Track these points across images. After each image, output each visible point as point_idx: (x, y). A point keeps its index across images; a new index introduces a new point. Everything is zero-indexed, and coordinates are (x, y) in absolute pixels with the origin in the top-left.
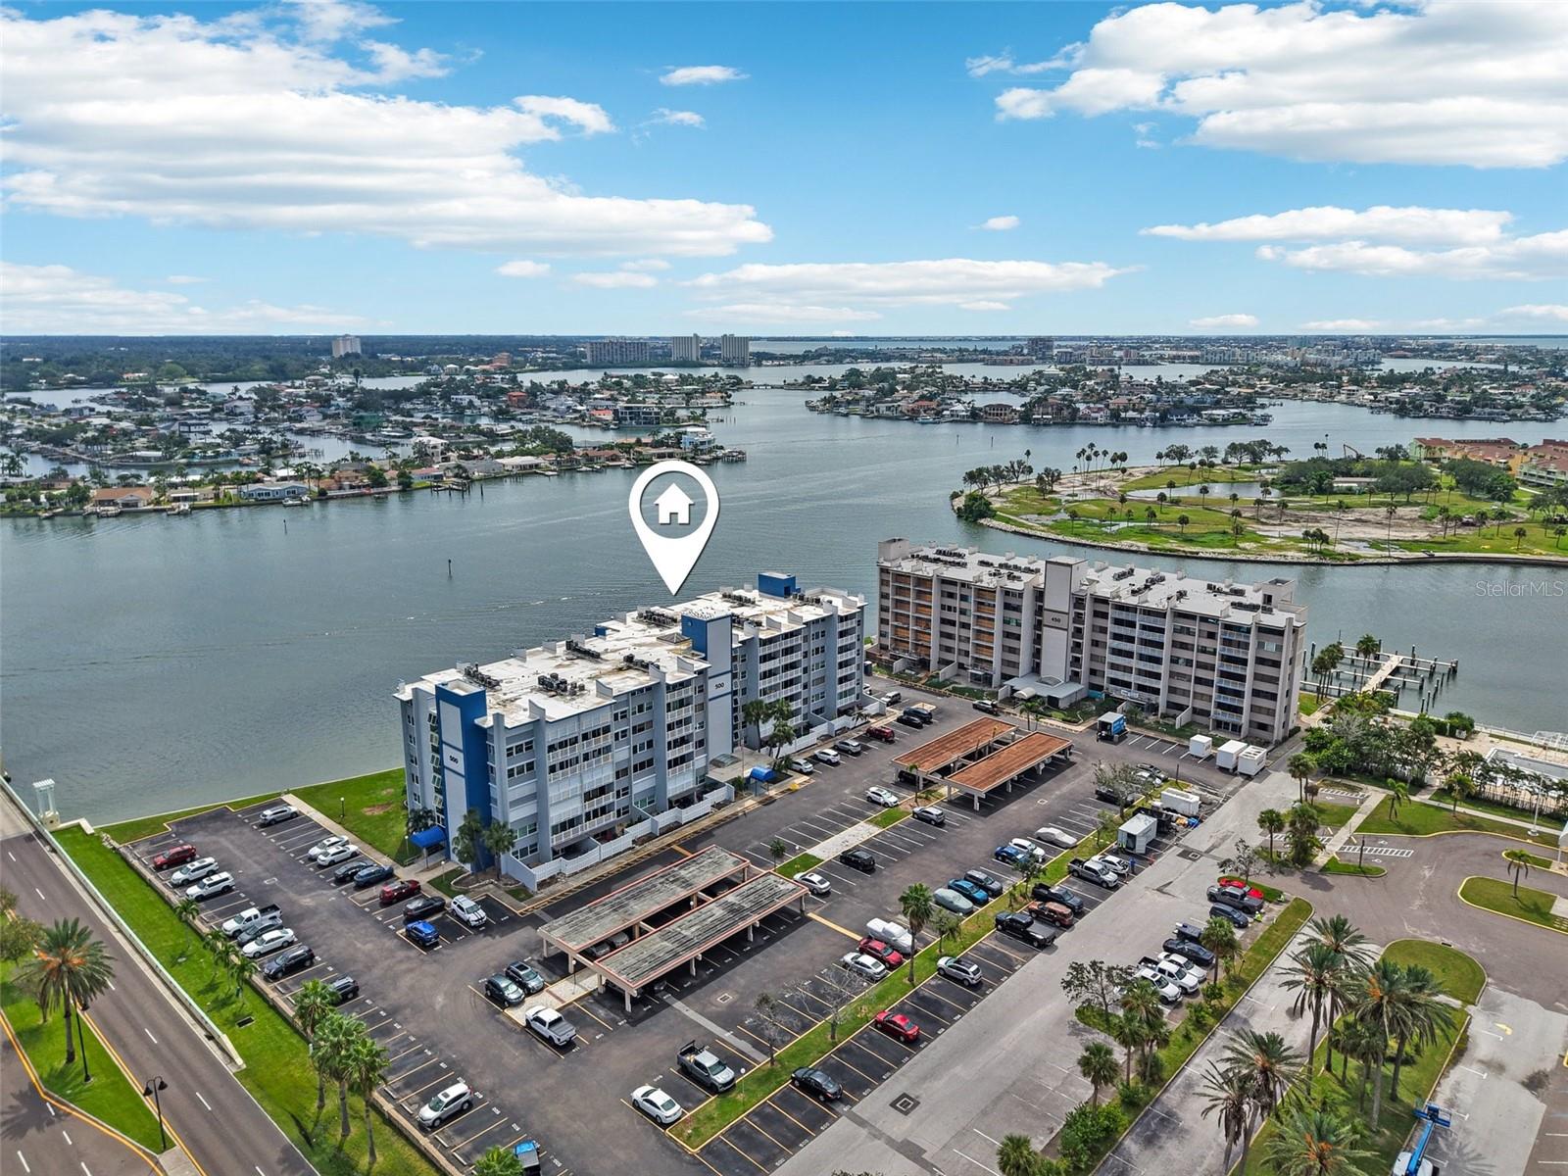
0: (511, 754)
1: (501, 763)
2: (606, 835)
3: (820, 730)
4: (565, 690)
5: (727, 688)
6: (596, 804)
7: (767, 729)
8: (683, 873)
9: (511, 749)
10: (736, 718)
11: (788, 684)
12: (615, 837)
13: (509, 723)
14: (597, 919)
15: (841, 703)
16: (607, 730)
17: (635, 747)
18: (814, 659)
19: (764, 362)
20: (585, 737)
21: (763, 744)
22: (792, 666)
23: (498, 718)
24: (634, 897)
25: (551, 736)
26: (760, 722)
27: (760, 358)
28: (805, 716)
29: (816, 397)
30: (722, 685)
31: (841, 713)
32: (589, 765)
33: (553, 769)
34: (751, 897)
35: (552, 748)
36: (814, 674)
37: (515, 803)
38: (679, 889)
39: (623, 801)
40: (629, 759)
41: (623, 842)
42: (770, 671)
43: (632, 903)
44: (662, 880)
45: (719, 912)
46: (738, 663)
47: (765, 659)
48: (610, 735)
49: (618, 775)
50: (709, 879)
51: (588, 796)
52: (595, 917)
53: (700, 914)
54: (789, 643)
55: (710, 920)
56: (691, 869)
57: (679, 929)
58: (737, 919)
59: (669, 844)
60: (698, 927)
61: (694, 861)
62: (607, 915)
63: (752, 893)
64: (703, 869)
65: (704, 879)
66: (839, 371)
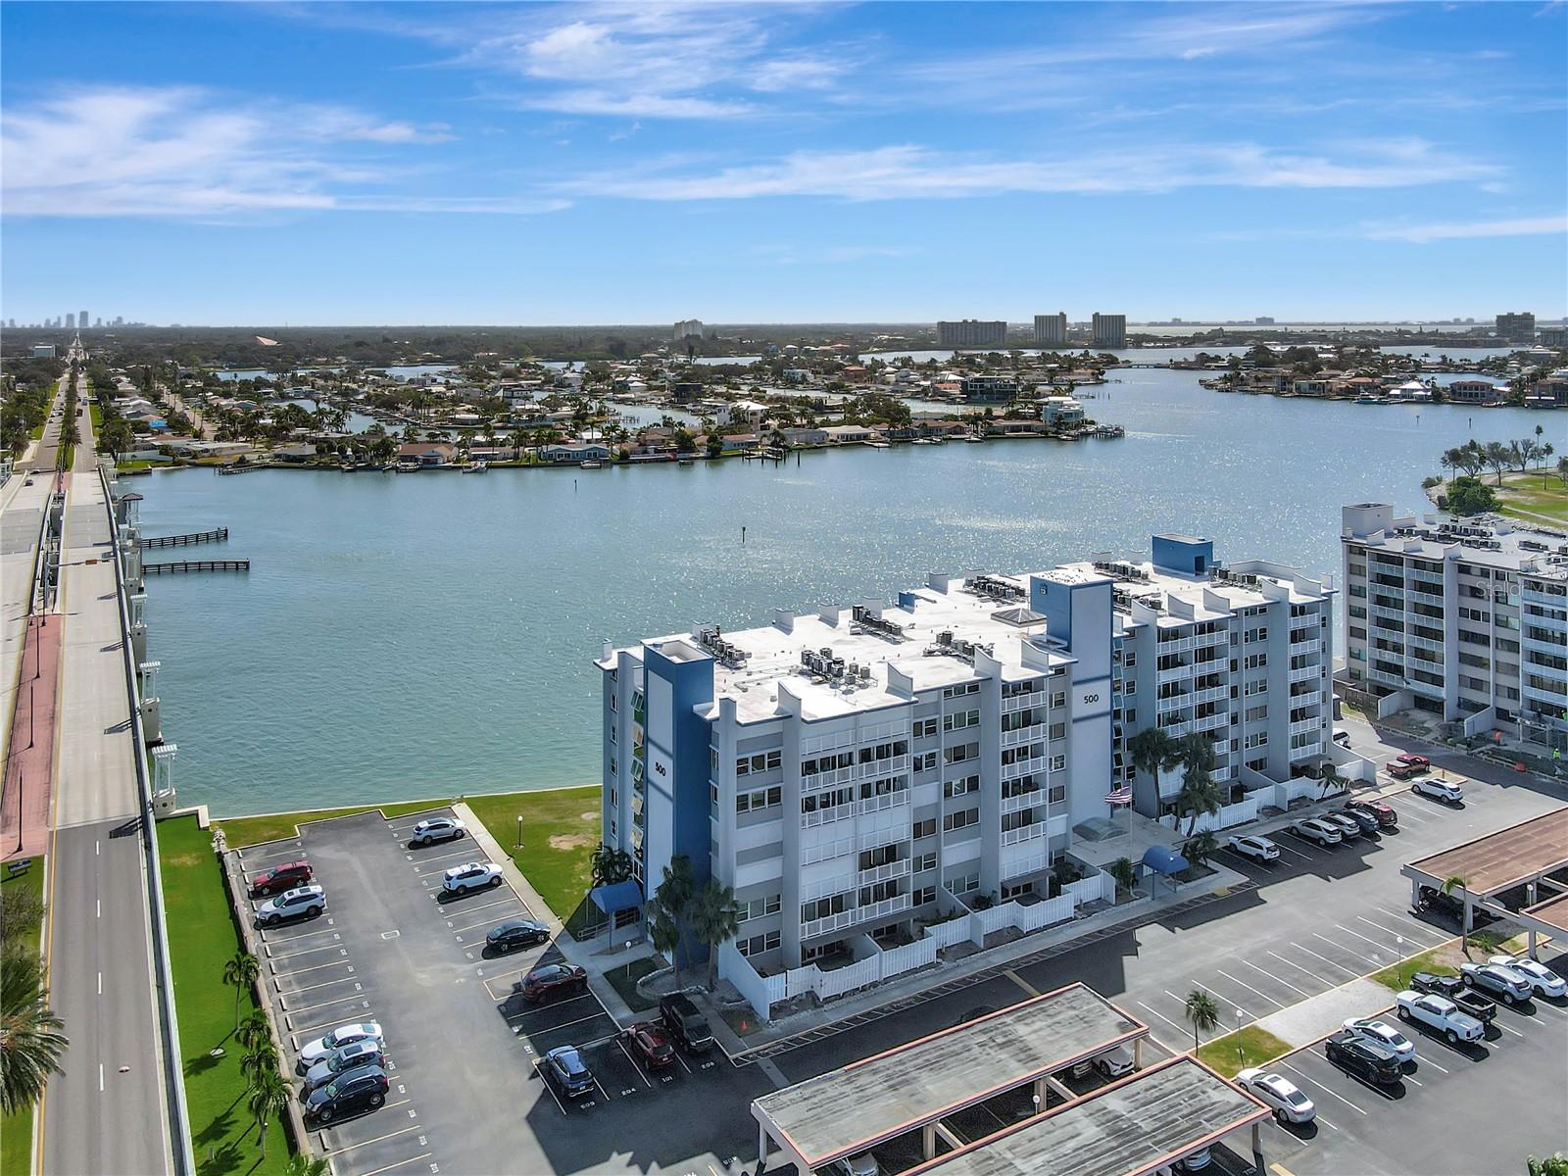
0: (745, 769)
1: (727, 784)
2: (893, 935)
3: (1262, 796)
4: (839, 674)
5: (1104, 704)
6: (880, 875)
7: (1171, 782)
8: (1022, 1030)
9: (746, 760)
10: (1118, 759)
11: (1205, 710)
12: (908, 940)
13: (742, 717)
14: (859, 1101)
15: (1297, 755)
16: (899, 749)
17: (948, 785)
18: (1248, 676)
19: (1144, 344)
20: (866, 756)
21: (1166, 808)
22: (1211, 681)
23: (728, 705)
24: (929, 1066)
25: (811, 747)
26: (1160, 771)
27: (1139, 341)
28: (1235, 771)
29: (1212, 376)
30: (1094, 698)
31: (1298, 771)
32: (870, 807)
33: (809, 805)
34: (1154, 1108)
35: (810, 767)
36: (1248, 702)
37: (748, 857)
38: (1013, 1064)
39: (926, 878)
40: (937, 805)
41: (920, 952)
42: (1175, 684)
43: (925, 1076)
44: (983, 1038)
45: (1090, 1131)
46: (1121, 665)
47: (1167, 663)
48: (907, 759)
49: (918, 830)
50: (1071, 1051)
51: (867, 861)
52: (855, 1096)
53: (1052, 1128)
54: (1207, 641)
55: (1072, 1144)
56: (1038, 1025)
57: (1009, 1155)
58: (1125, 1154)
59: (1000, 968)
60: (1047, 1156)
61: (1043, 1010)
62: (877, 1095)
63: (1157, 1099)
64: (1057, 1028)
65: (1062, 1050)
66: (1240, 352)
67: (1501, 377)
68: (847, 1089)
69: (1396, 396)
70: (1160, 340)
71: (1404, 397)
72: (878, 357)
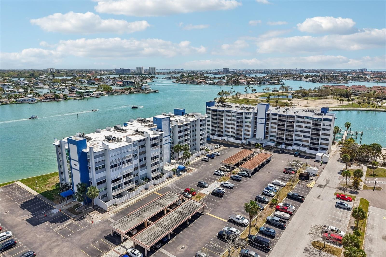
2: (131, 190)
3: (196, 155)
4: (115, 140)
6: (127, 179)
7: (181, 155)
8: (160, 201)
10: (171, 151)
11: (186, 140)
12: (134, 190)
13: (95, 150)
14: (131, 220)
15: (201, 147)
17: (140, 160)
18: (193, 133)
22: (187, 135)
23: (91, 149)
24: (144, 211)
25: (111, 155)
26: (179, 152)
27: (159, 73)
28: (191, 151)
29: (174, 80)
30: (167, 140)
31: (201, 149)
32: (125, 165)
33: (112, 167)
34: (187, 209)
36: (193, 138)
38: (160, 207)
39: (136, 178)
40: (138, 164)
42: (181, 136)
43: (143, 213)
44: (153, 204)
45: (176, 215)
46: (171, 133)
47: (179, 132)
49: (134, 169)
50: (170, 203)
52: (130, 220)
53: (169, 216)
54: (186, 127)
55: (173, 218)
56: (163, 200)
57: (162, 222)
58: (183, 217)
59: (153, 192)
60: (169, 221)
61: (164, 197)
62: (135, 218)
63: (187, 207)
64: (167, 199)
65: (168, 203)
66: (179, 75)
67: (224, 80)
68: (128, 219)
69: (208, 83)
70: (163, 73)
71: (209, 83)
72: (102, 77)
